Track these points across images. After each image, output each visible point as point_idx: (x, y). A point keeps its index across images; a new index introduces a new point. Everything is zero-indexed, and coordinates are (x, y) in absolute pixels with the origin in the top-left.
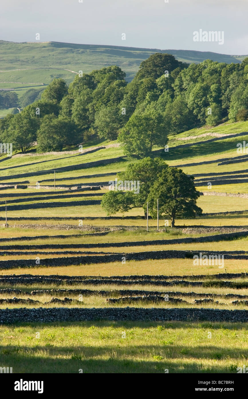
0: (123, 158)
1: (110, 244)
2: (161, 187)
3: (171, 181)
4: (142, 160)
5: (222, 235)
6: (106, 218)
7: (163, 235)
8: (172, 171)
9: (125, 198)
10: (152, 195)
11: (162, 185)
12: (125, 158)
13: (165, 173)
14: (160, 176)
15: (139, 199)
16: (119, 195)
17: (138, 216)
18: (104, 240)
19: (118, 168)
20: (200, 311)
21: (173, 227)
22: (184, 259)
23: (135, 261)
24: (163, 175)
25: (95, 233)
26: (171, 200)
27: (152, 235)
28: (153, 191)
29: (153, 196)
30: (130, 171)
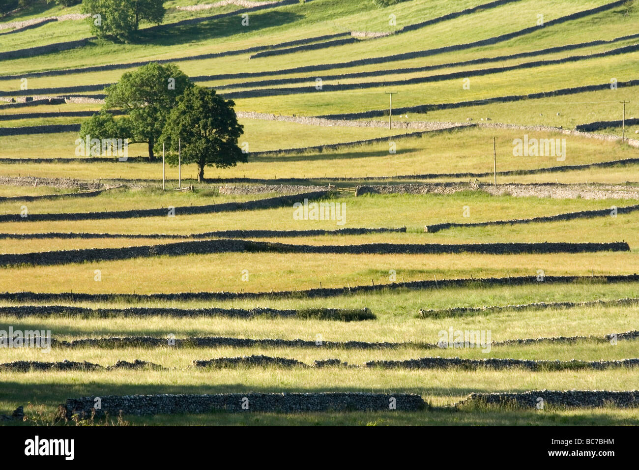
0: (91, 41)
1: (109, 213)
2: (183, 117)
3: (198, 108)
4: (145, 67)
5: (282, 197)
6: (87, 160)
7: (189, 196)
8: (199, 93)
9: (118, 128)
10: (168, 130)
11: (184, 114)
12: (94, 41)
13: (188, 95)
14: (181, 100)
15: (141, 129)
16: (108, 123)
17: (139, 157)
18: (96, 205)
19: (82, 58)
20: (347, 397)
21: (201, 180)
22: (243, 252)
23: (168, 256)
24: (186, 99)
25: (80, 191)
26: (198, 139)
27: (171, 195)
28: (169, 124)
29: (170, 131)
30: (127, 86)
